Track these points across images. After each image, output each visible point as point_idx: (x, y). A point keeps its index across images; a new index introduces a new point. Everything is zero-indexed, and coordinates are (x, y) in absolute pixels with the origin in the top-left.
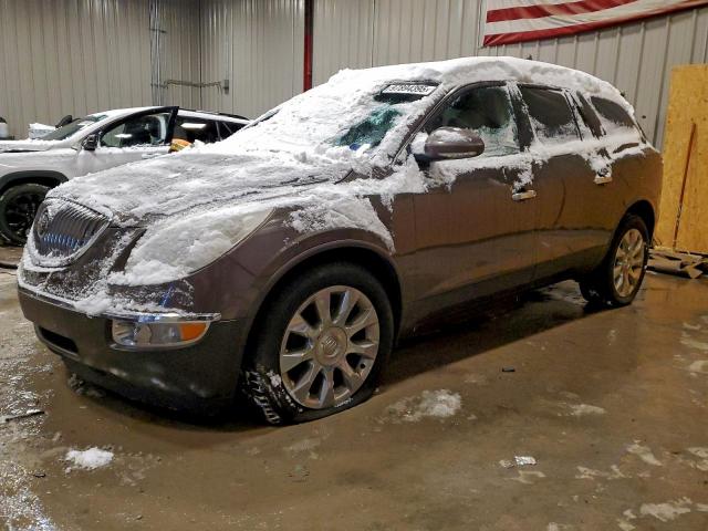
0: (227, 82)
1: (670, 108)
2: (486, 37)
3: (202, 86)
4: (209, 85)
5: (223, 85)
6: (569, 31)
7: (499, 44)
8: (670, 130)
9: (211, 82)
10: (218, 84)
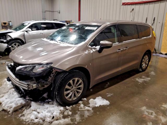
0: (60, 11)
1: (166, 21)
2: (123, 3)
3: (53, 12)
4: (55, 12)
5: (59, 12)
6: (142, 2)
7: (126, 5)
8: (166, 26)
9: (56, 11)
10: (57, 11)
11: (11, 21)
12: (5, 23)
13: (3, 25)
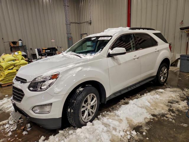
0: (91, 21)
3: (80, 23)
4: (83, 23)
5: (89, 22)
9: (85, 22)
10: (87, 22)
11: (22, 40)
12: (14, 43)
13: (12, 45)
